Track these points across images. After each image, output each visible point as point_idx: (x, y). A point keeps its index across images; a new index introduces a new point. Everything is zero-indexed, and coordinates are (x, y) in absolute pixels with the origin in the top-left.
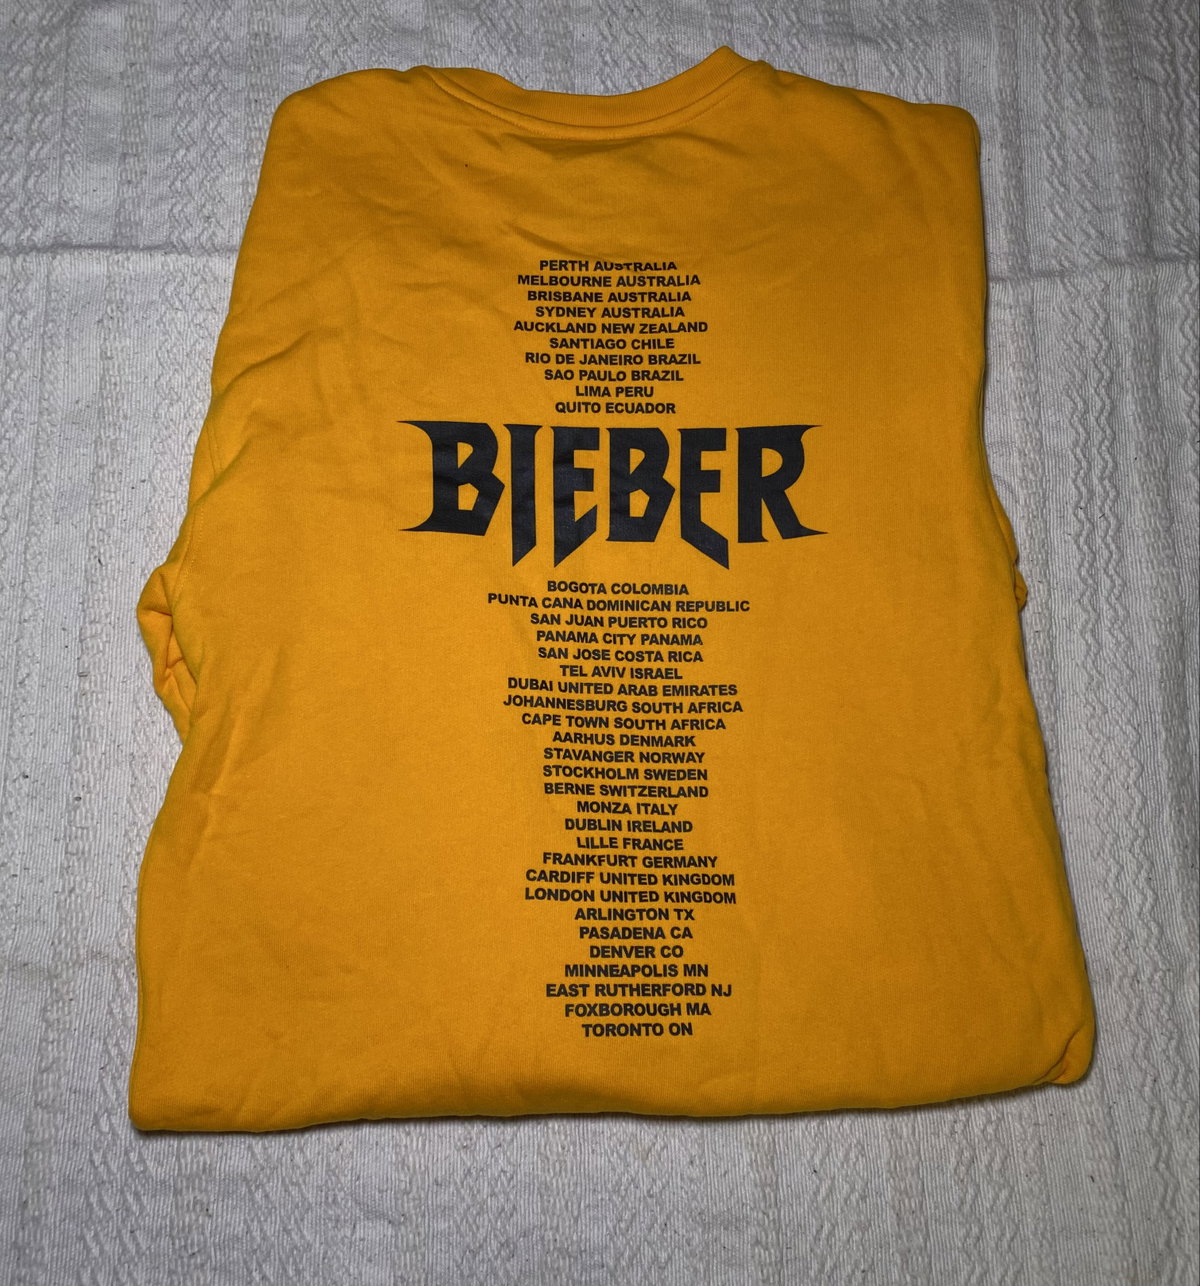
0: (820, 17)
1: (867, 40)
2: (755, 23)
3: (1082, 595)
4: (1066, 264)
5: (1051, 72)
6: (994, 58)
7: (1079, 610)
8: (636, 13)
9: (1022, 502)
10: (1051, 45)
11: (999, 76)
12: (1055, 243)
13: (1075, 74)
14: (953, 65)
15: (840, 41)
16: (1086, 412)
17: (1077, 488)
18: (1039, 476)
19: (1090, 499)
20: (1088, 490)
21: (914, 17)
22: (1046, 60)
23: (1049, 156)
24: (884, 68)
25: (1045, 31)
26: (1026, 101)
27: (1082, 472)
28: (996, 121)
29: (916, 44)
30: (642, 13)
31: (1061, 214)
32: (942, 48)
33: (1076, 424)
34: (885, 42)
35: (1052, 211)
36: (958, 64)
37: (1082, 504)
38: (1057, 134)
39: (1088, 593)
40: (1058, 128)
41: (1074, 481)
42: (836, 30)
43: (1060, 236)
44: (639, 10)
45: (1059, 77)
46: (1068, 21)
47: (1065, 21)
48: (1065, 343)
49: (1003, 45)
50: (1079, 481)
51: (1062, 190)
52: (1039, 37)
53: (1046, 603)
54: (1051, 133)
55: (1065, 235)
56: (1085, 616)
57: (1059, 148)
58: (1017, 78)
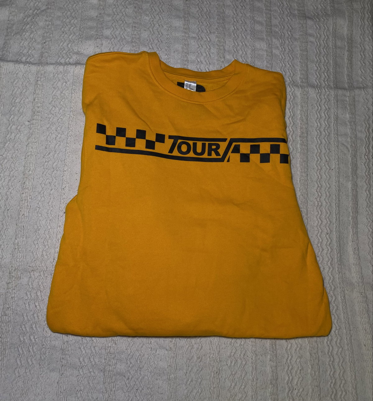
0: (296, 11)
1: (310, 18)
2: (278, 12)
3: (366, 180)
4: (365, 86)
5: (362, 30)
6: (346, 25)
7: (365, 184)
8: (244, 8)
9: (350, 152)
10: (363, 22)
11: (347, 31)
12: (361, 80)
13: (369, 31)
14: (335, 26)
15: (302, 19)
16: (369, 128)
17: (366, 150)
18: (356, 145)
19: (369, 153)
20: (369, 151)
21: (323, 12)
22: (361, 26)
23: (361, 54)
24: (315, 26)
25: (361, 18)
26: (354, 38)
27: (367, 145)
28: (346, 43)
29: (324, 20)
30: (245, 7)
31: (363, 72)
32: (332, 21)
33: (366, 131)
34: (315, 19)
35: (361, 70)
36: (336, 26)
37: (367, 154)
38: (363, 48)
39: (368, 180)
40: (363, 46)
41: (365, 148)
42: (301, 15)
43: (363, 77)
44: (244, 7)
45: (364, 32)
46: (368, 16)
47: (367, 16)
48: (364, 108)
49: (349, 21)
50: (366, 147)
51: (364, 64)
52: (359, 20)
53: (356, 182)
54: (361, 48)
55: (364, 78)
56: (366, 186)
57: (363, 52)
58: (352, 31)
